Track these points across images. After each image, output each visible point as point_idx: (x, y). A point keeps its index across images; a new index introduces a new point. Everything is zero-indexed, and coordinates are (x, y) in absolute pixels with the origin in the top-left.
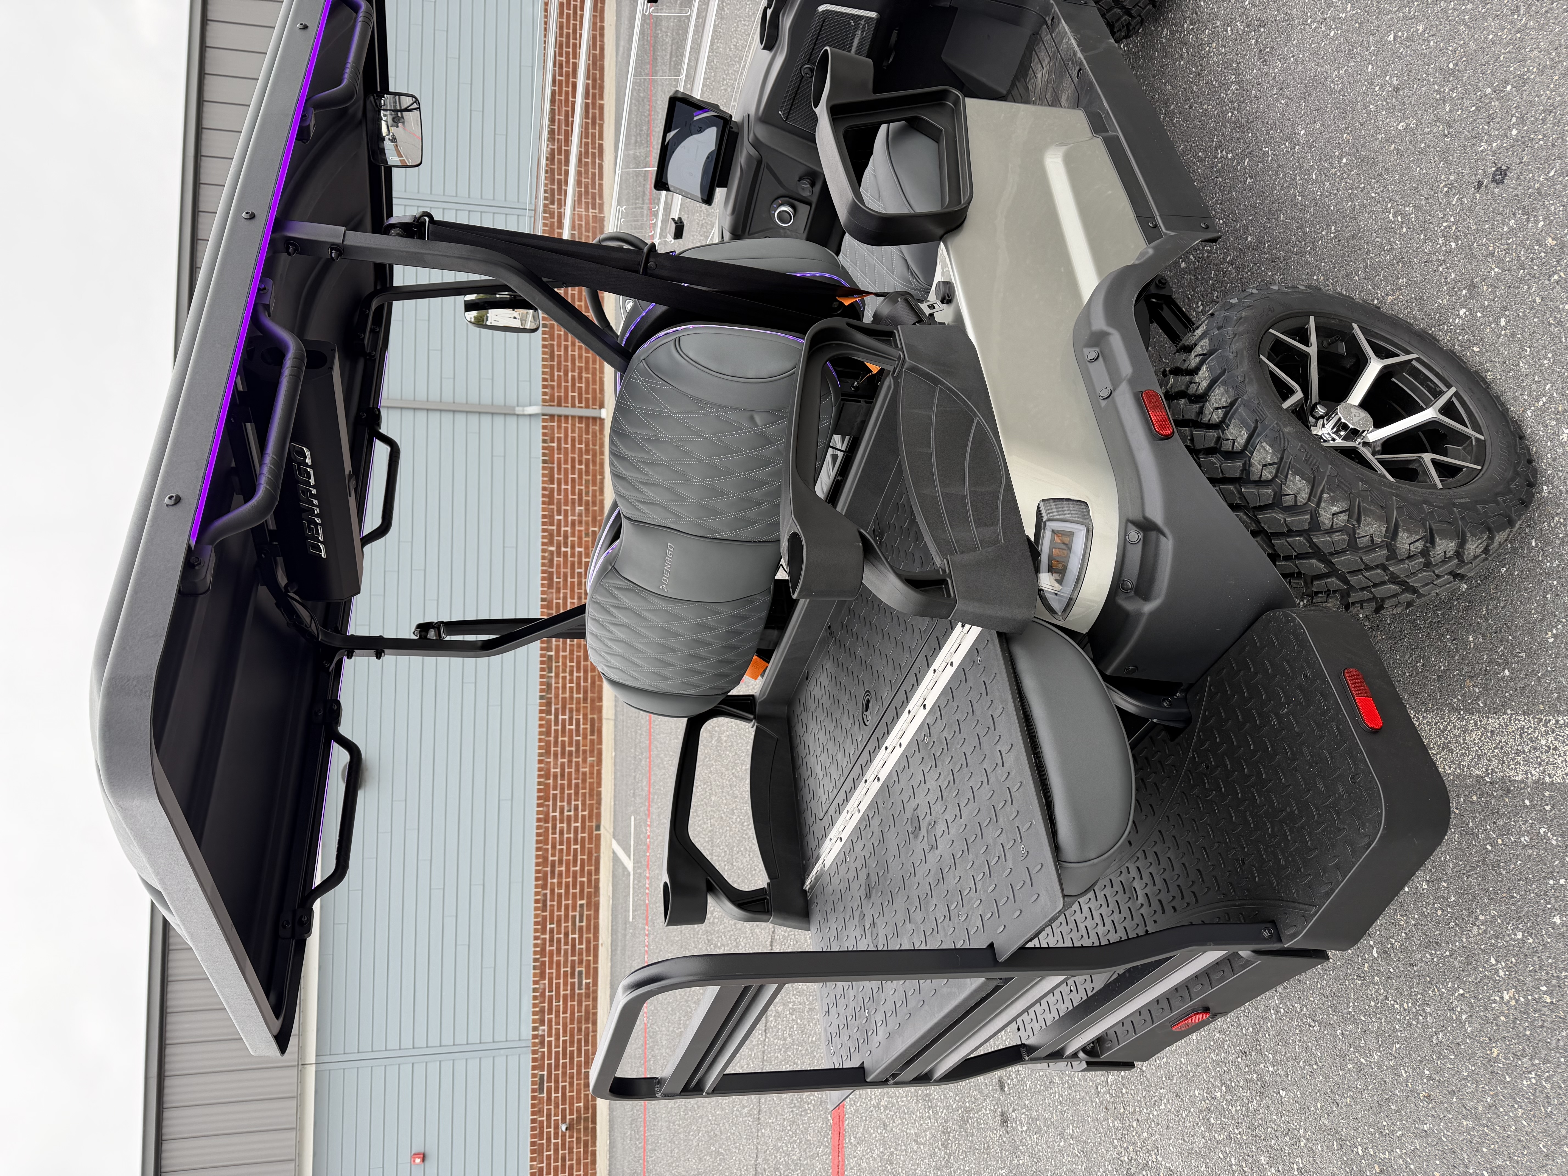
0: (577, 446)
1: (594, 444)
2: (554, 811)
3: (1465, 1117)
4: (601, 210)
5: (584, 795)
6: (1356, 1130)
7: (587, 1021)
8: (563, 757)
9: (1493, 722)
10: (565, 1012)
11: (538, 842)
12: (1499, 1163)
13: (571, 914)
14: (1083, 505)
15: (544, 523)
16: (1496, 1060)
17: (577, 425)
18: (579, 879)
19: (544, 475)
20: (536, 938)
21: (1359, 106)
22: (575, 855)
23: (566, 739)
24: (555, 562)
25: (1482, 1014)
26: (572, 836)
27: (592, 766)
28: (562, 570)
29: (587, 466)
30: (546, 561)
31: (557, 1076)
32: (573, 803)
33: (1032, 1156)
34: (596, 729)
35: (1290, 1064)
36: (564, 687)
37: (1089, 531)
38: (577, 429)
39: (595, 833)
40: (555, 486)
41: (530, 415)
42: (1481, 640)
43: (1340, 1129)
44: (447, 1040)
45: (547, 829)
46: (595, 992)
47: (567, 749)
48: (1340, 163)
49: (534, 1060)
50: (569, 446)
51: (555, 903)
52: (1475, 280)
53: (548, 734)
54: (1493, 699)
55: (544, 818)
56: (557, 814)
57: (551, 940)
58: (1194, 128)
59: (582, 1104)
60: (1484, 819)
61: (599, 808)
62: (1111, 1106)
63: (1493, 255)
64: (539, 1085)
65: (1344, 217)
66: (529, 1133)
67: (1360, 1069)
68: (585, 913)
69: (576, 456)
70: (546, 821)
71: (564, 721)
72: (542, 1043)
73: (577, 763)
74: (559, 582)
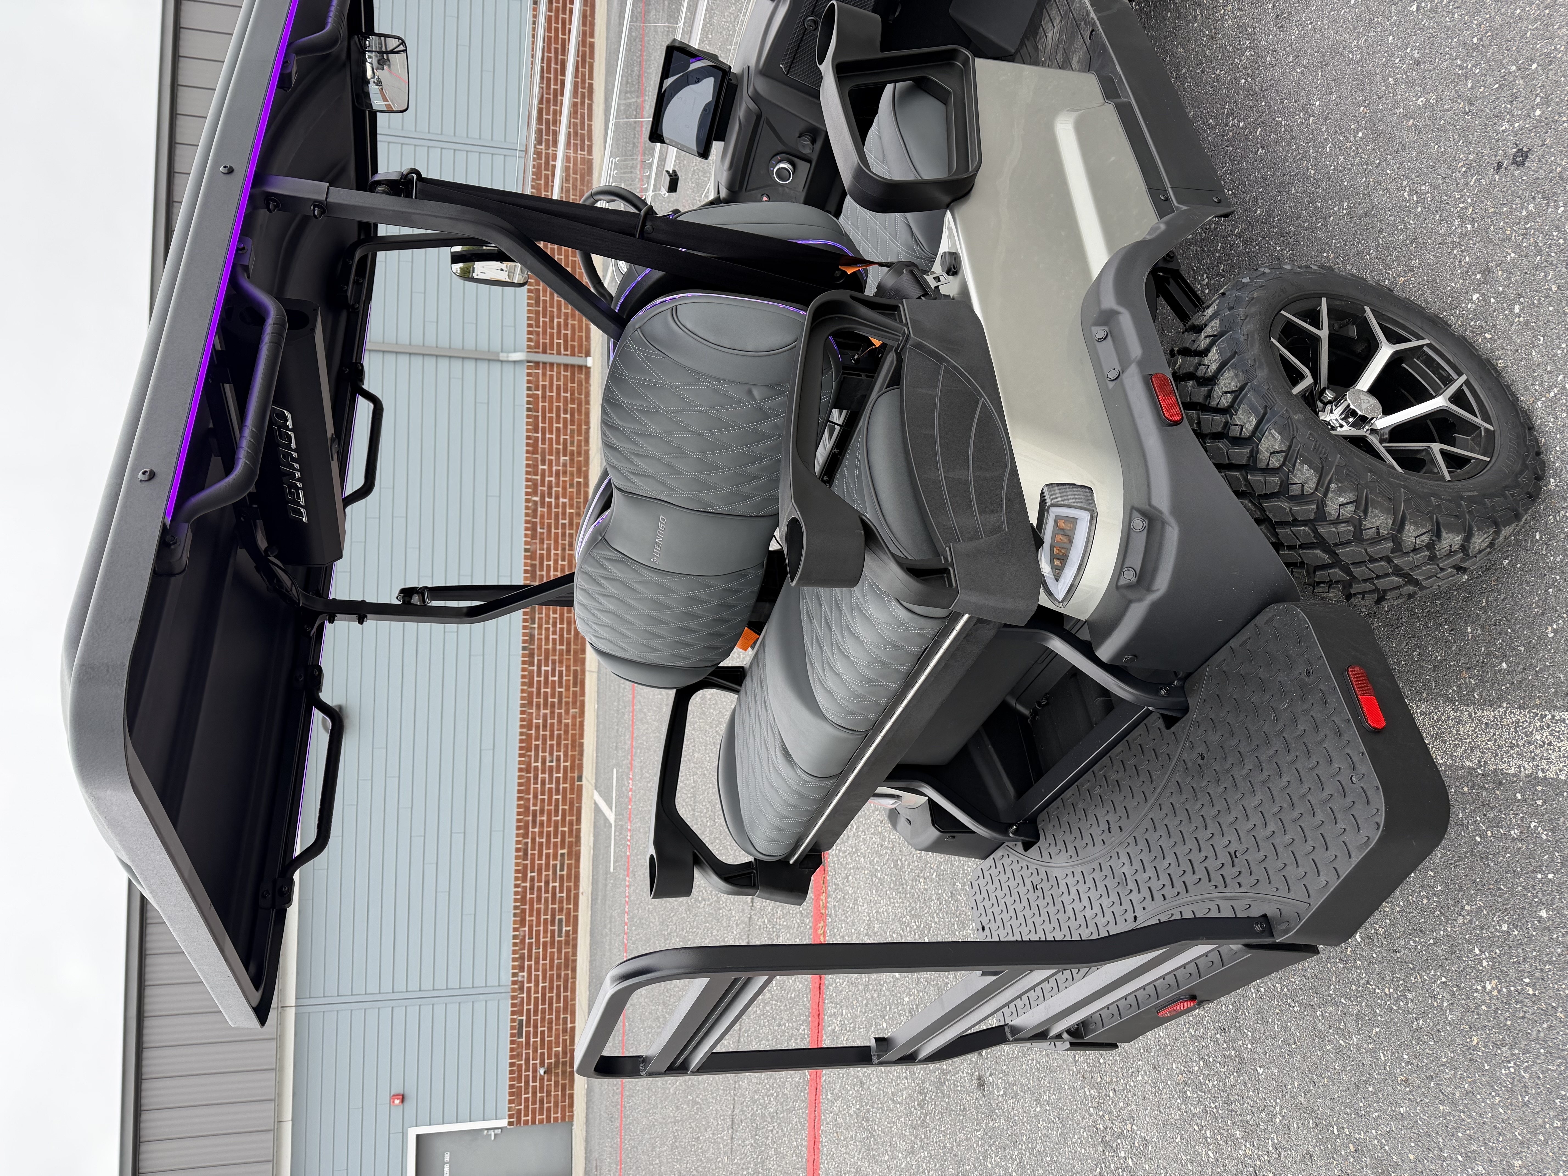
0: (562, 394)
1: (580, 394)
2: (536, 761)
3: (1442, 1102)
4: (590, 152)
5: (566, 746)
6: (1333, 1109)
7: (566, 968)
8: (545, 708)
9: (1488, 714)
10: (544, 959)
11: (519, 792)
12: (1473, 1148)
13: (552, 862)
14: (1087, 490)
15: (528, 473)
16: (1476, 1048)
17: (563, 373)
18: (560, 829)
19: (528, 424)
20: (516, 886)
21: (1378, 78)
22: (557, 805)
23: (549, 690)
24: (539, 513)
25: (1463, 1002)
26: (553, 786)
27: (574, 717)
28: (546, 521)
29: (572, 415)
30: (530, 511)
31: (536, 1021)
32: (555, 754)
33: (1008, 1120)
34: (579, 681)
35: (1268, 1042)
36: (547, 638)
37: (1094, 517)
38: (562, 378)
39: (577, 783)
40: (540, 435)
41: (515, 362)
42: (1479, 632)
43: (1316, 1108)
44: (427, 985)
45: (529, 779)
46: (575, 939)
47: (550, 700)
48: (1355, 136)
49: (513, 1005)
50: (554, 394)
51: (536, 852)
52: (1490, 264)
53: (531, 685)
54: (1488, 691)
55: (526, 769)
56: (539, 764)
57: (532, 888)
58: (1206, 93)
59: (560, 1049)
60: (1475, 811)
61: (581, 759)
62: (1088, 1075)
63: (1510, 239)
64: (517, 1030)
65: (1357, 194)
66: (508, 1076)
67: (1338, 1050)
68: (566, 862)
69: (561, 404)
70: (528, 772)
71: (547, 672)
72: (521, 989)
73: (560, 715)
74: (543, 533)
